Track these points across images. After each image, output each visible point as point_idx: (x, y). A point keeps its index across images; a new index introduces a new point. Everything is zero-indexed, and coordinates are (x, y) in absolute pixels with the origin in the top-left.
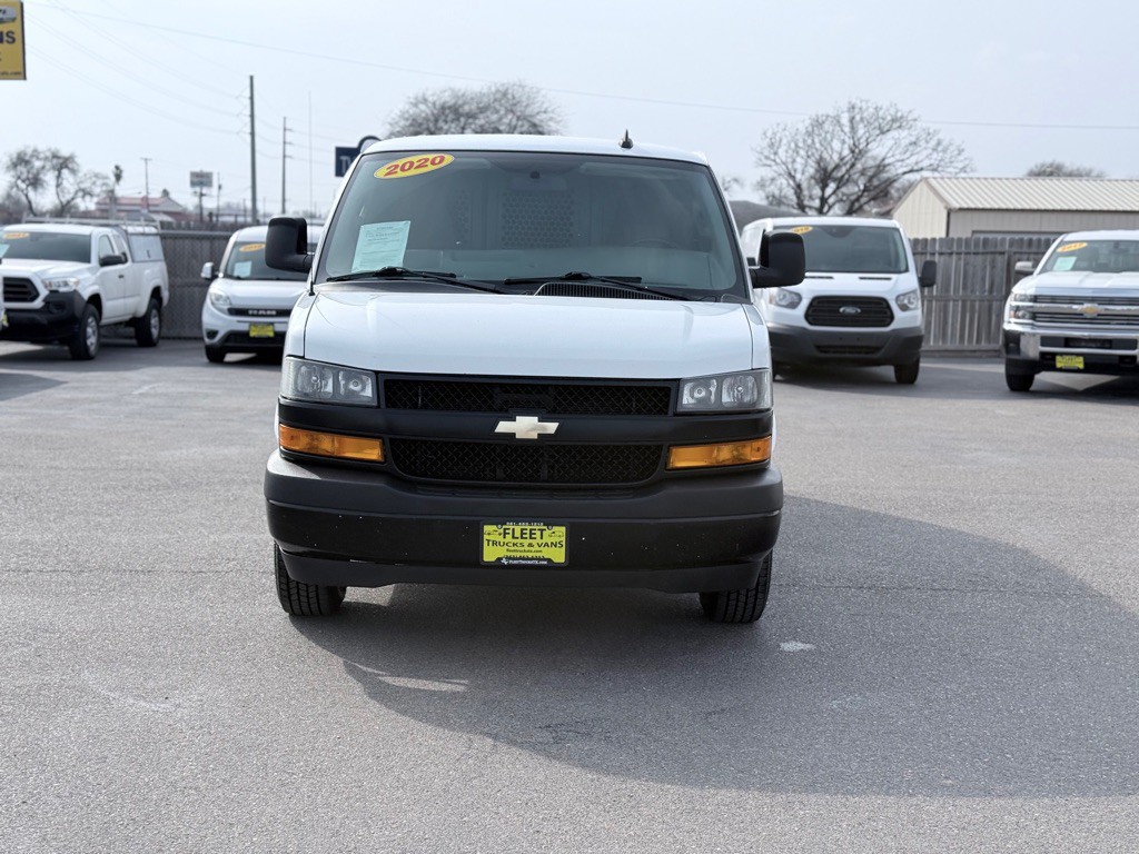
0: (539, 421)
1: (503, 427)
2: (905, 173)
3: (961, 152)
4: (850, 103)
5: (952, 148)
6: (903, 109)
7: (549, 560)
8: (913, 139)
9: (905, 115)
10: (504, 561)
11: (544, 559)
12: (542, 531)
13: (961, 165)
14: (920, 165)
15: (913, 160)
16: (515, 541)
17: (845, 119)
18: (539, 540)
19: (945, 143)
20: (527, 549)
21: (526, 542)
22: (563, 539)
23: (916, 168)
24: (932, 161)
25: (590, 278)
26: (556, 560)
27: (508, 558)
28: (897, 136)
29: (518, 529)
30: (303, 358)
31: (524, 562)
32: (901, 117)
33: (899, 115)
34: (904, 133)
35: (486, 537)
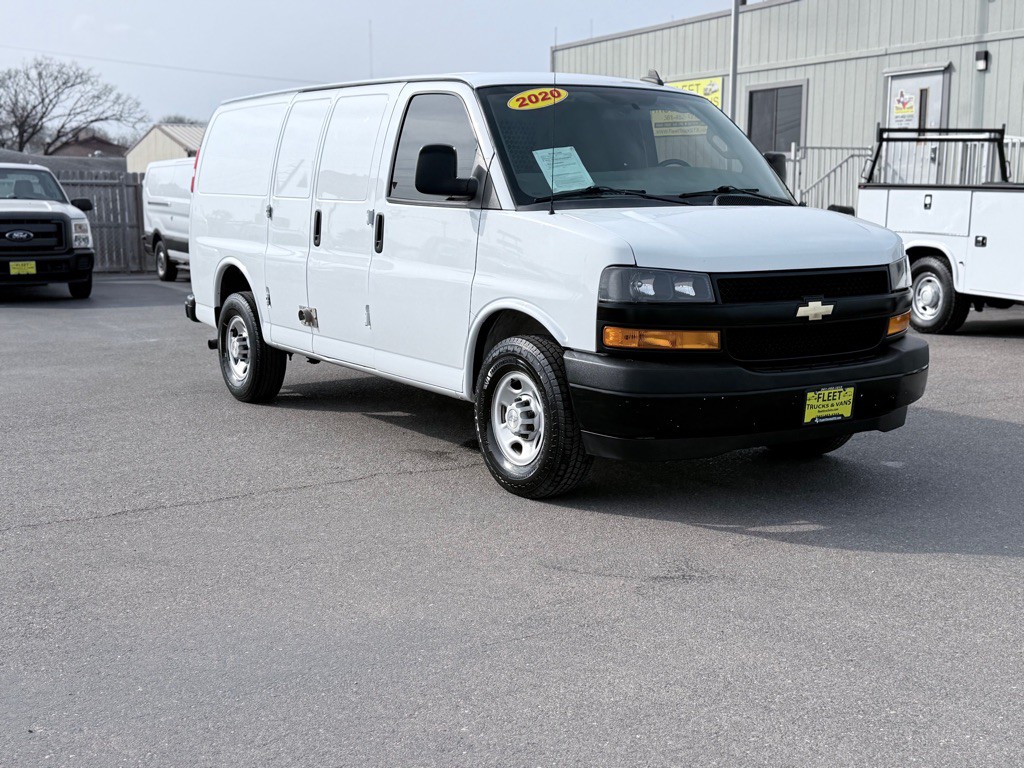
0: (823, 305)
1: (802, 312)
2: (92, 121)
3: (138, 104)
4: (35, 59)
5: (130, 102)
6: (84, 66)
7: (842, 416)
8: (96, 93)
9: (86, 72)
10: (817, 421)
11: (839, 415)
12: (840, 392)
13: (139, 116)
14: (105, 115)
15: (99, 109)
16: (824, 403)
17: (34, 74)
18: (837, 401)
19: (124, 98)
20: (830, 408)
21: (830, 403)
22: (851, 397)
23: (103, 117)
24: (115, 112)
25: (736, 191)
26: (845, 416)
27: (819, 418)
28: (83, 89)
29: (826, 393)
30: (635, 266)
31: (827, 419)
32: (82, 74)
33: (80, 72)
34: (88, 87)
35: (808, 402)
